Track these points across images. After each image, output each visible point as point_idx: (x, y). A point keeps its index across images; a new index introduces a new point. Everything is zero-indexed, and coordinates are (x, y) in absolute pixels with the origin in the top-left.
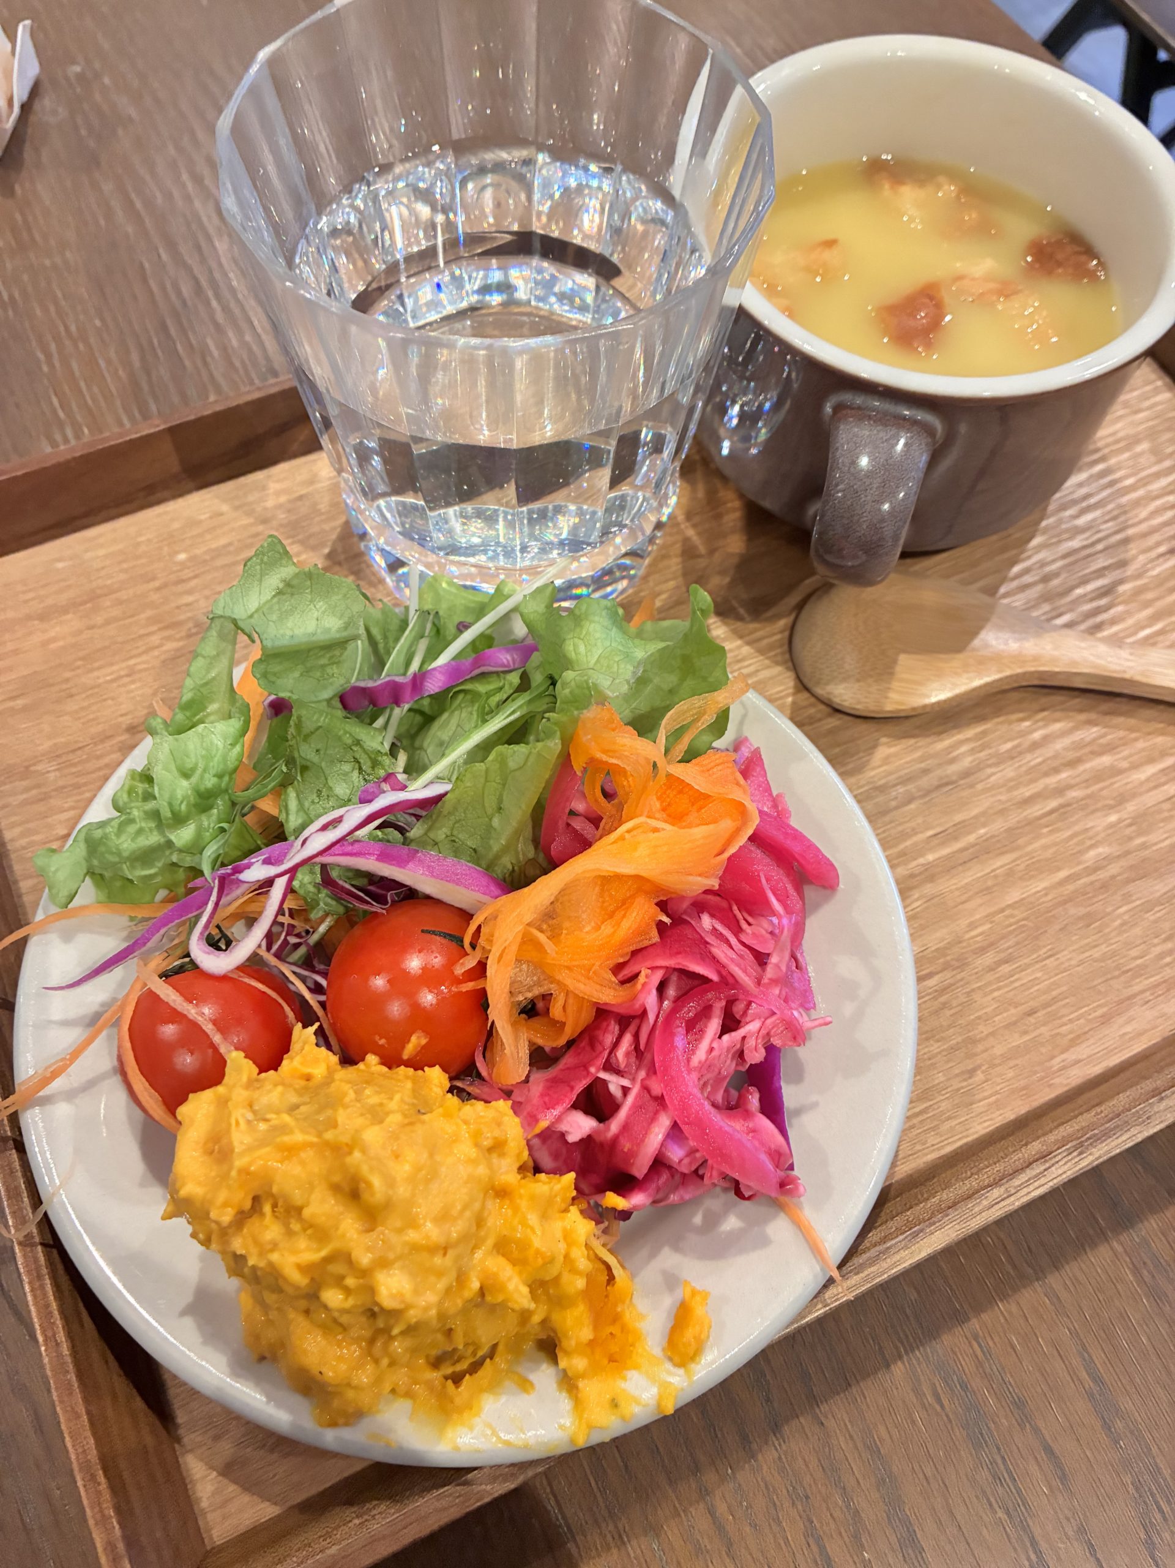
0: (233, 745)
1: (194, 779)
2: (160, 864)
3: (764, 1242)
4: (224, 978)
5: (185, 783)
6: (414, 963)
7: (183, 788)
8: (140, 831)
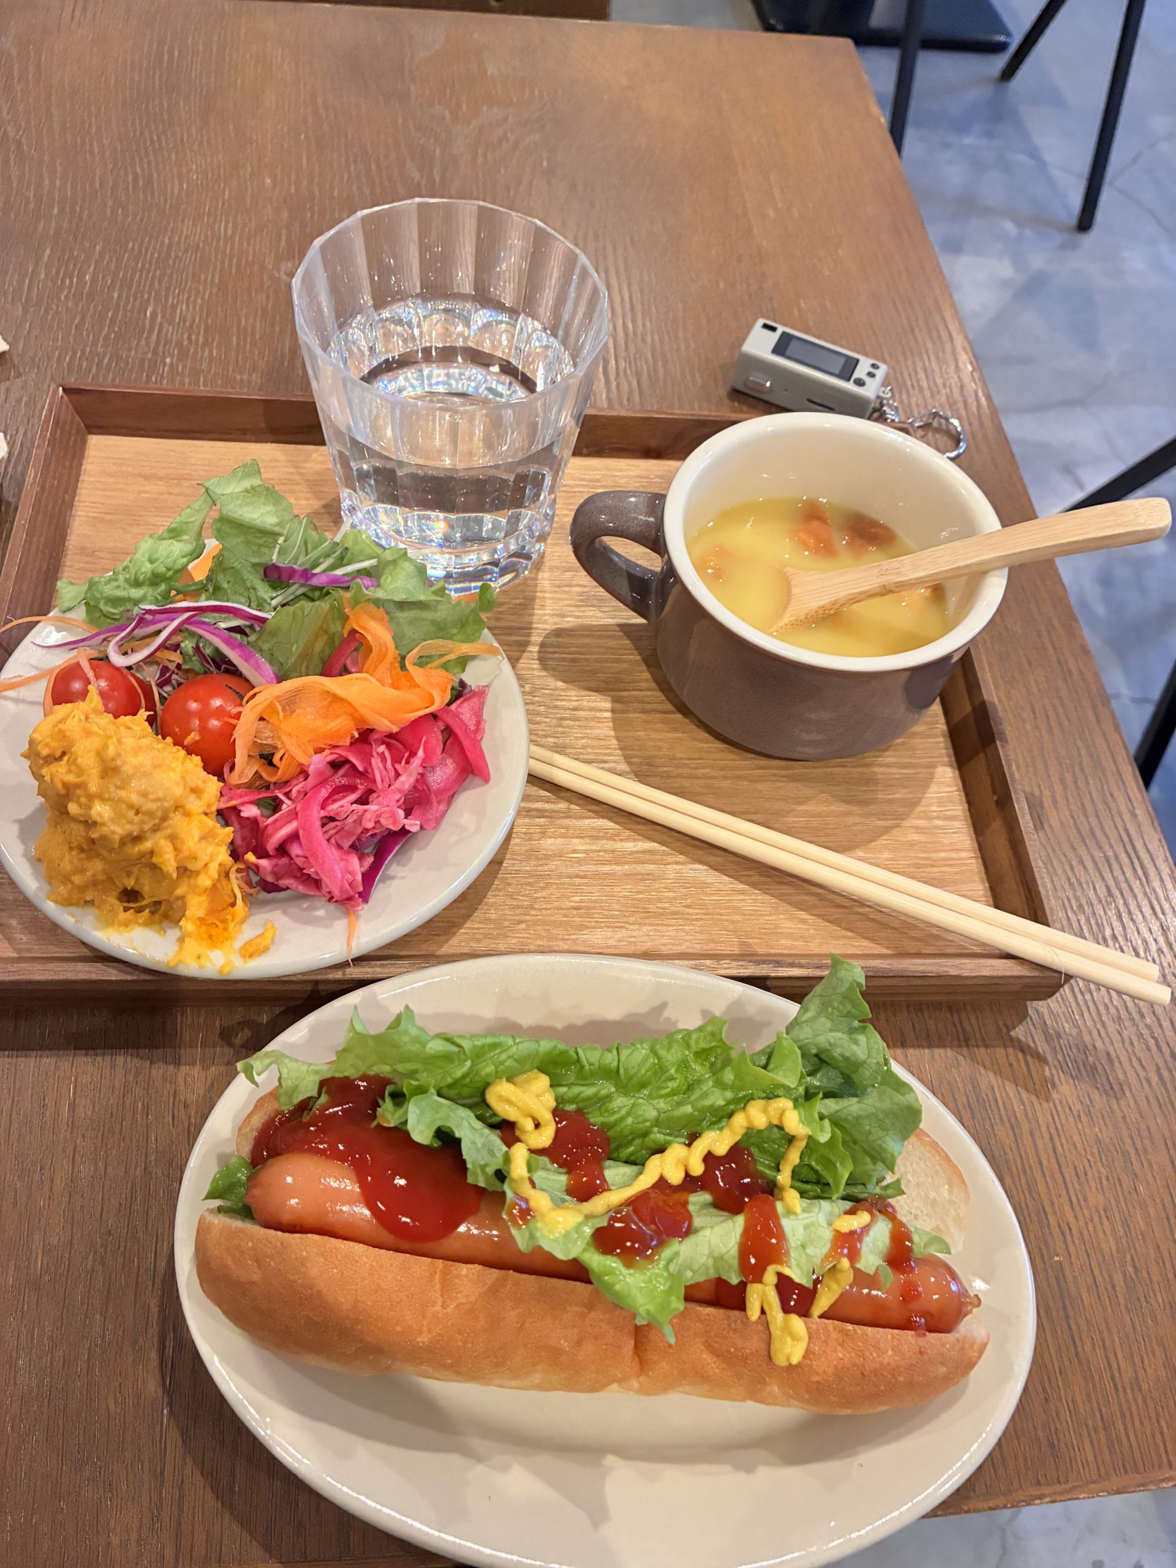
0: (183, 557)
1: (155, 565)
2: (121, 609)
3: (328, 926)
4: (117, 669)
5: (149, 566)
6: (217, 703)
7: (148, 567)
8: (118, 587)
